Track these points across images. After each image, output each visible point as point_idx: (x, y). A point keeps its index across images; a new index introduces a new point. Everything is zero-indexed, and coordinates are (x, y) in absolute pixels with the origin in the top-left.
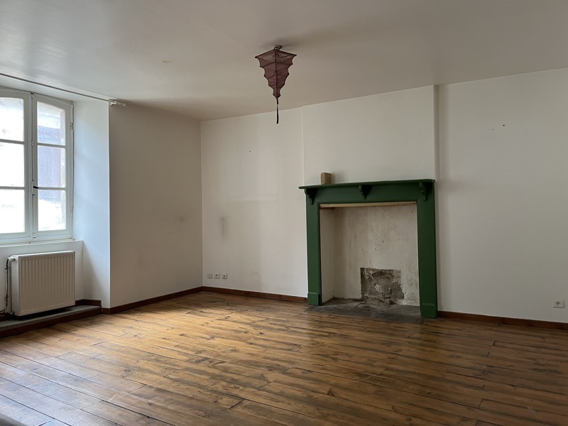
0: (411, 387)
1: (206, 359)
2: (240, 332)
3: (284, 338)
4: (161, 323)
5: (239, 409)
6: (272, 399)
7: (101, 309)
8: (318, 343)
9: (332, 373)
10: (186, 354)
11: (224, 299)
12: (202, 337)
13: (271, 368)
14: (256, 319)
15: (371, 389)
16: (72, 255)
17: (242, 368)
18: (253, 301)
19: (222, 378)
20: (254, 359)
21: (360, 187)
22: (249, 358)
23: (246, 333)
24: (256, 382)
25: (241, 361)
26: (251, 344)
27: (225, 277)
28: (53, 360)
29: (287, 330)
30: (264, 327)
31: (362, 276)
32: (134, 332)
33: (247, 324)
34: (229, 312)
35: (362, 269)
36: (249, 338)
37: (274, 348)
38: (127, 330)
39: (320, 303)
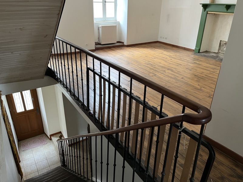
0: (210, 81)
1: (151, 64)
2: (164, 58)
3: (178, 62)
4: (141, 52)
5: (154, 77)
6: (164, 76)
7: (124, 45)
8: (189, 65)
9: (187, 74)
10: (145, 62)
11: (164, 47)
12: (151, 58)
13: (168, 69)
14: (172, 55)
15: (196, 79)
16: (116, 26)
17: (159, 68)
18: (174, 48)
19: (153, 69)
20: (165, 66)
21: (225, 6)
22: (163, 66)
23: (166, 58)
24: (162, 72)
25: (160, 66)
26: (166, 62)
27: (166, 38)
28: (110, 58)
29: (181, 60)
30: (173, 58)
31: (220, 44)
32: (132, 53)
33: (168, 56)
34: (164, 51)
35: (221, 41)
36: (166, 60)
37: (173, 64)
38: (130, 53)
39: (199, 52)
